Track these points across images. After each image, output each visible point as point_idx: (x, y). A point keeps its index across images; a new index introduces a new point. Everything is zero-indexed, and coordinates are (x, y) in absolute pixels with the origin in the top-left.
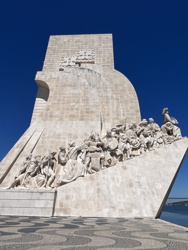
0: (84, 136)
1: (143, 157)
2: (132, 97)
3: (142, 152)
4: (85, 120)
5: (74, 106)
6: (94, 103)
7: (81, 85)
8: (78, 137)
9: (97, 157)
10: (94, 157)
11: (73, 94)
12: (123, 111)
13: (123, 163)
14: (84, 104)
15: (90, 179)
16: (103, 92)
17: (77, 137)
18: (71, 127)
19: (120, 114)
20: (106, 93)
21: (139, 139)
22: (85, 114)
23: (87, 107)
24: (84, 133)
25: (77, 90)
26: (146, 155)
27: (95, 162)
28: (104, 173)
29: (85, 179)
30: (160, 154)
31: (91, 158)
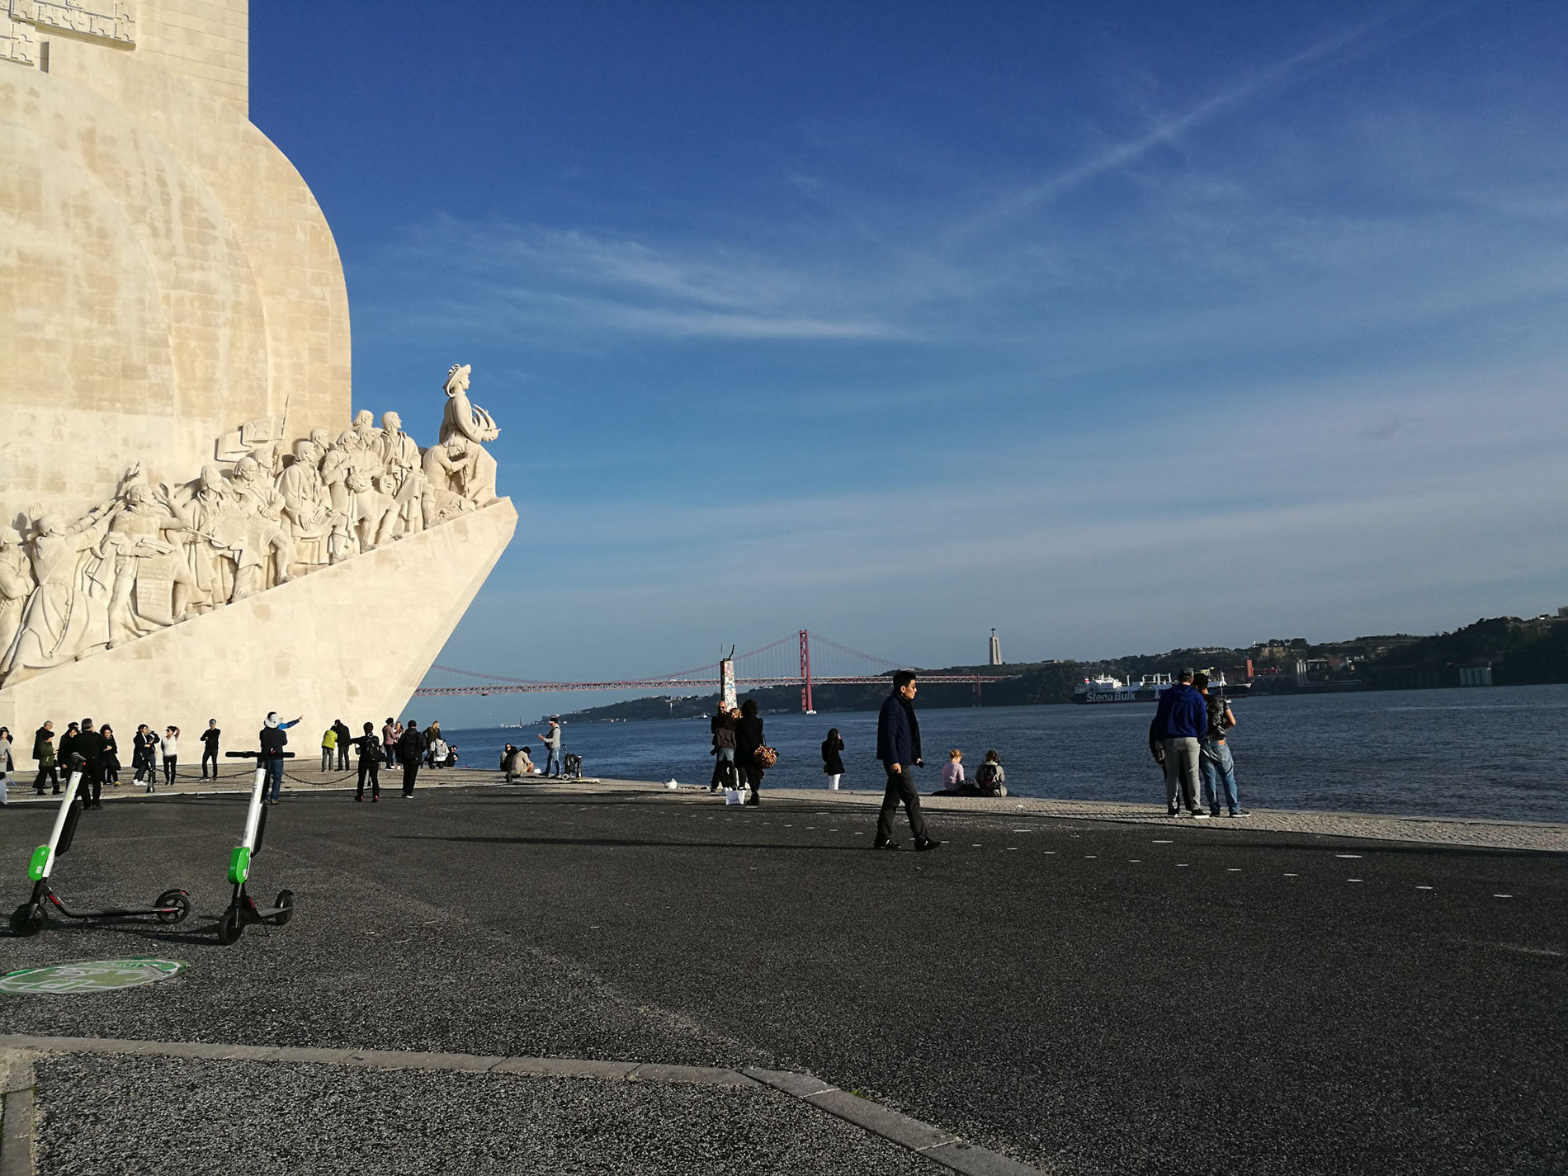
0: (96, 481)
1: (335, 575)
2: (324, 299)
3: (334, 556)
4: (99, 409)
5: (36, 326)
6: (143, 322)
7: (64, 206)
8: (67, 487)
9: (161, 577)
10: (149, 575)
11: (22, 256)
12: (278, 367)
13: (258, 599)
14: (87, 323)
15: (135, 656)
16: (184, 261)
17: (64, 484)
18: (30, 435)
19: (260, 387)
20: (202, 268)
21: (330, 507)
24: (98, 468)
25: (42, 234)
26: (349, 567)
27: (153, 596)
28: (188, 633)
29: (119, 656)
30: (400, 563)
31: (135, 581)
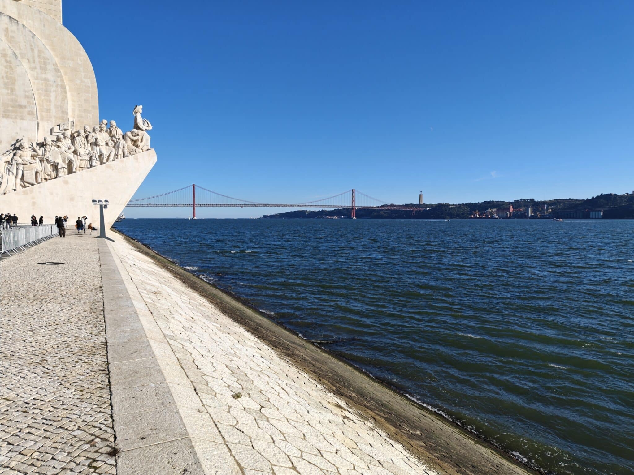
3: (91, 165)
6: (24, 91)
9: (31, 170)
10: (27, 170)
12: (72, 105)
15: (24, 193)
16: (39, 71)
19: (66, 111)
20: (45, 73)
21: (90, 151)
22: (10, 108)
23: (13, 97)
26: (96, 169)
27: (29, 176)
28: (41, 187)
31: (23, 171)
